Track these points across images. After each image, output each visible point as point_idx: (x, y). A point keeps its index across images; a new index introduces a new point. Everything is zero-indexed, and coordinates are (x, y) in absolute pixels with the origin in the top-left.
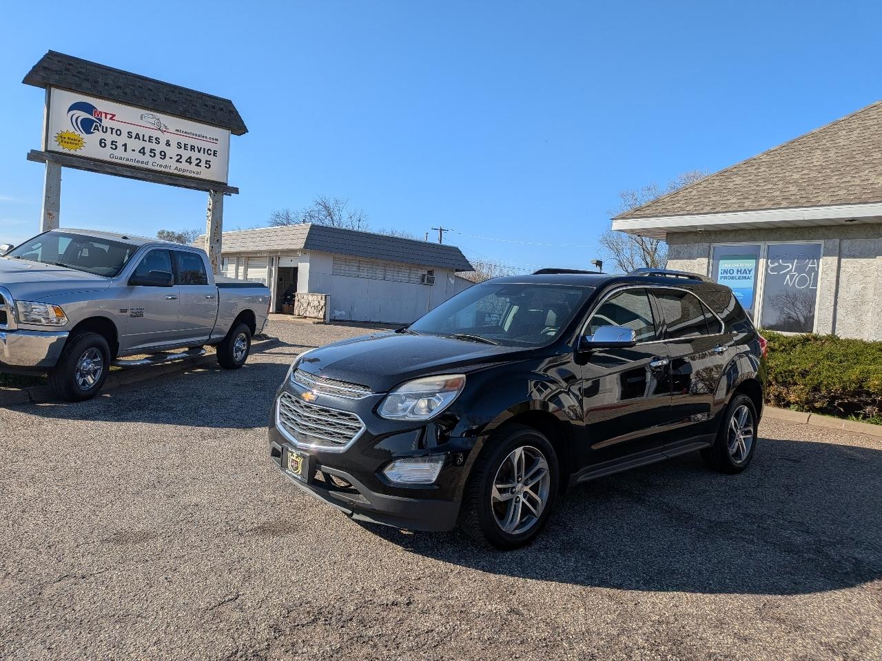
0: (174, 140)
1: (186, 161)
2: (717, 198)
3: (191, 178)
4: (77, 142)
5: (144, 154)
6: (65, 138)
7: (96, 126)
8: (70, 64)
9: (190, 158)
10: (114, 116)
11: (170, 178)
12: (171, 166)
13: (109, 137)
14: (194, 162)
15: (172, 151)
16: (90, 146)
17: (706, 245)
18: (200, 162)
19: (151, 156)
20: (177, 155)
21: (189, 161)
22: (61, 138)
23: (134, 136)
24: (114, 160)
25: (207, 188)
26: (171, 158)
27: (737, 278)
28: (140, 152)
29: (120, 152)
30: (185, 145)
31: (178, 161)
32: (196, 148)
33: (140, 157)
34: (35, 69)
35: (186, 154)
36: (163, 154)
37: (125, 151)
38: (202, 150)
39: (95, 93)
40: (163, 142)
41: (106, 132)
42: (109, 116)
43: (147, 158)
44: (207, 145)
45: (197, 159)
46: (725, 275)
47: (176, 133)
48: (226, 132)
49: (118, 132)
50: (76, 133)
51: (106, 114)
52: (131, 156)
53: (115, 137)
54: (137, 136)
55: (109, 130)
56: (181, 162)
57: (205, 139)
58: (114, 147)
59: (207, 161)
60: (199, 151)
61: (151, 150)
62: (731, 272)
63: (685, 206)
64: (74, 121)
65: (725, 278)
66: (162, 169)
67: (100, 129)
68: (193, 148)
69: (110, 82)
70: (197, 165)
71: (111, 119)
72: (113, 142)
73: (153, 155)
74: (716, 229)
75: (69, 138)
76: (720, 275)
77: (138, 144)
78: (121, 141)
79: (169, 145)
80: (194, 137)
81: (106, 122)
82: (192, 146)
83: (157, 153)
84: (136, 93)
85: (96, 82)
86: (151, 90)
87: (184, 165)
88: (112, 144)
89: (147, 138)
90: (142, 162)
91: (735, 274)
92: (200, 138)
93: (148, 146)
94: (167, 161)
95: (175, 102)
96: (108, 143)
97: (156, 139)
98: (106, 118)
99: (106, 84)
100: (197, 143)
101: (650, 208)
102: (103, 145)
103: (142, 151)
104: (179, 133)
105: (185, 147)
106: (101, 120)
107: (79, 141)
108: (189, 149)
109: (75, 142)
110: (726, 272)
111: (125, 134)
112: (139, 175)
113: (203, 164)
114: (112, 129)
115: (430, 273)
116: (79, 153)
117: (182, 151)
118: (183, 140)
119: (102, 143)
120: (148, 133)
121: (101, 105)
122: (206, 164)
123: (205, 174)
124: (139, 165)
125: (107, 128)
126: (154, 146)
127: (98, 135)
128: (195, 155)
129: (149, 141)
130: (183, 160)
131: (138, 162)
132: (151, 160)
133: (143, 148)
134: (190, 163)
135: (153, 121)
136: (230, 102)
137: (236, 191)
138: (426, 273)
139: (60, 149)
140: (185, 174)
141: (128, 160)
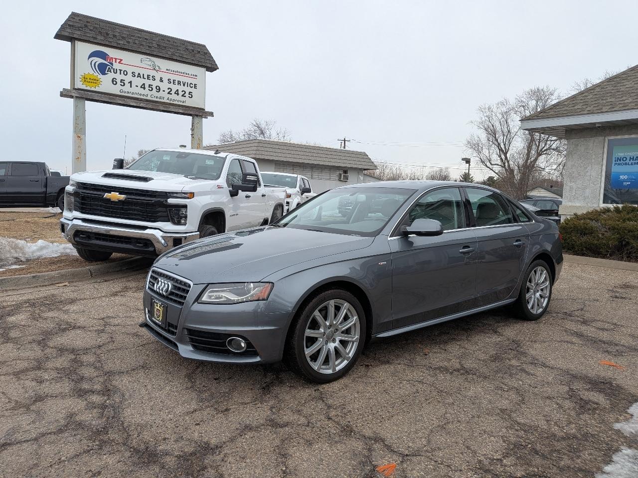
0: (166, 77)
1: (175, 93)
2: (613, 100)
3: (179, 106)
4: (96, 81)
5: (144, 88)
6: (87, 78)
7: (109, 68)
8: (87, 22)
9: (178, 90)
10: (121, 60)
11: (164, 107)
12: (165, 97)
13: (119, 77)
14: (181, 93)
15: (164, 86)
16: (106, 84)
17: (601, 138)
18: (185, 93)
19: (149, 90)
20: (168, 89)
21: (177, 93)
22: (85, 79)
23: (136, 75)
24: (123, 94)
25: (191, 113)
26: (164, 91)
27: (630, 164)
28: (141, 87)
29: (127, 88)
30: (174, 80)
31: (169, 93)
32: (182, 83)
33: (142, 91)
34: (63, 27)
35: (175, 88)
36: (158, 88)
37: (131, 87)
38: (186, 84)
39: (107, 43)
40: (158, 79)
41: (116, 73)
42: (118, 61)
43: (146, 91)
44: (189, 80)
45: (182, 91)
46: (619, 162)
47: (167, 71)
48: (204, 70)
49: (125, 73)
50: (95, 75)
51: (116, 59)
52: (135, 91)
53: (123, 77)
54: (139, 75)
55: (118, 71)
56: (171, 94)
57: (187, 75)
58: (122, 84)
59: (190, 92)
60: (184, 85)
61: (150, 85)
62: (625, 159)
63: (584, 107)
64: (93, 65)
65: (619, 164)
66: (158, 100)
67: (112, 71)
68: (179, 83)
69: (117, 34)
70: (183, 96)
71: (119, 63)
72: (122, 80)
73: (150, 89)
74: (611, 125)
75: (90, 79)
76: (614, 162)
77: (140, 81)
78: (127, 79)
79: (162, 81)
80: (180, 74)
81: (116, 66)
82: (178, 81)
83: (154, 87)
84: (136, 42)
85: (108, 34)
86: (147, 39)
87: (174, 96)
88: (121, 82)
89: (146, 77)
90: (144, 95)
91: (628, 161)
92: (184, 75)
93: (147, 82)
94: (161, 94)
95: (165, 48)
96: (118, 81)
97: (152, 77)
98: (116, 62)
99: (115, 36)
100: (182, 79)
101: (553, 110)
102: (115, 83)
103: (143, 87)
104: (169, 72)
105: (174, 82)
106: (112, 64)
107: (97, 80)
108: (177, 83)
109: (95, 81)
110: (619, 159)
111: (130, 74)
112: (142, 105)
113: (187, 94)
114: (121, 70)
115: (345, 172)
116: (97, 89)
117: (171, 86)
118: (172, 77)
119: (114, 81)
120: (146, 73)
121: (111, 52)
122: (189, 94)
123: (189, 102)
124: (142, 97)
125: (116, 69)
126: (151, 82)
127: (111, 75)
128: (181, 88)
129: (148, 79)
130: (173, 92)
131: (140, 95)
132: (150, 93)
133: (144, 84)
134: (178, 94)
135: (149, 63)
136: (204, 46)
137: (211, 114)
138: (342, 173)
139: (84, 87)
140: (174, 103)
141: (133, 94)
